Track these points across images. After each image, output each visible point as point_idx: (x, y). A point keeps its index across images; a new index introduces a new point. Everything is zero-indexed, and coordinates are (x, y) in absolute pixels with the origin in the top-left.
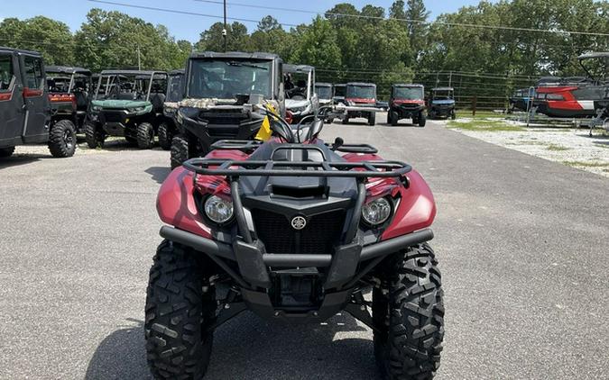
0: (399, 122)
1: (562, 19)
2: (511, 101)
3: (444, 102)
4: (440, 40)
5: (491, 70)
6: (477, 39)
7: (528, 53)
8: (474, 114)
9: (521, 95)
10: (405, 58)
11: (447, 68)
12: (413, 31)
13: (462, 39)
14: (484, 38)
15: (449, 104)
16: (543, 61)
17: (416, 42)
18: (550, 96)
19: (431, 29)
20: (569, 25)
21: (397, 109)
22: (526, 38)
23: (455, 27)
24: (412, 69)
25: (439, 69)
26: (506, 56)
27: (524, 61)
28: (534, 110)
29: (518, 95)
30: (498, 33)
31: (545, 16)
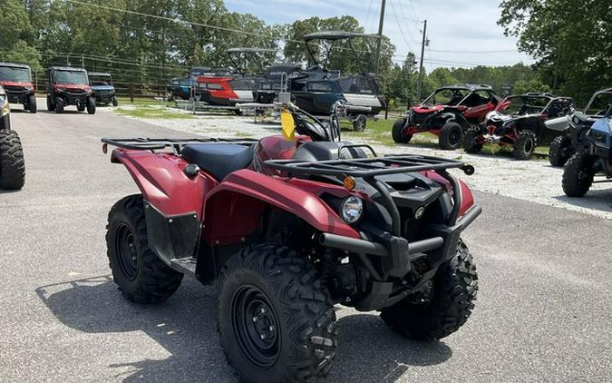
0: (65, 108)
1: (183, 12)
2: (169, 90)
3: (103, 88)
4: (63, 19)
5: (122, 55)
6: (104, 21)
7: (157, 41)
8: (132, 100)
9: (177, 83)
10: (25, 36)
11: (76, 50)
12: (31, 7)
13: (89, 22)
14: (112, 21)
15: (109, 90)
16: (172, 50)
17: (36, 19)
18: (210, 86)
19: (52, 7)
20: (190, 17)
21: (61, 95)
22: (153, 25)
23: (80, 8)
24: (37, 49)
25: (68, 52)
26: (136, 43)
27: (153, 49)
28: (198, 98)
29: (175, 83)
30: (125, 18)
31: (169, 7)
